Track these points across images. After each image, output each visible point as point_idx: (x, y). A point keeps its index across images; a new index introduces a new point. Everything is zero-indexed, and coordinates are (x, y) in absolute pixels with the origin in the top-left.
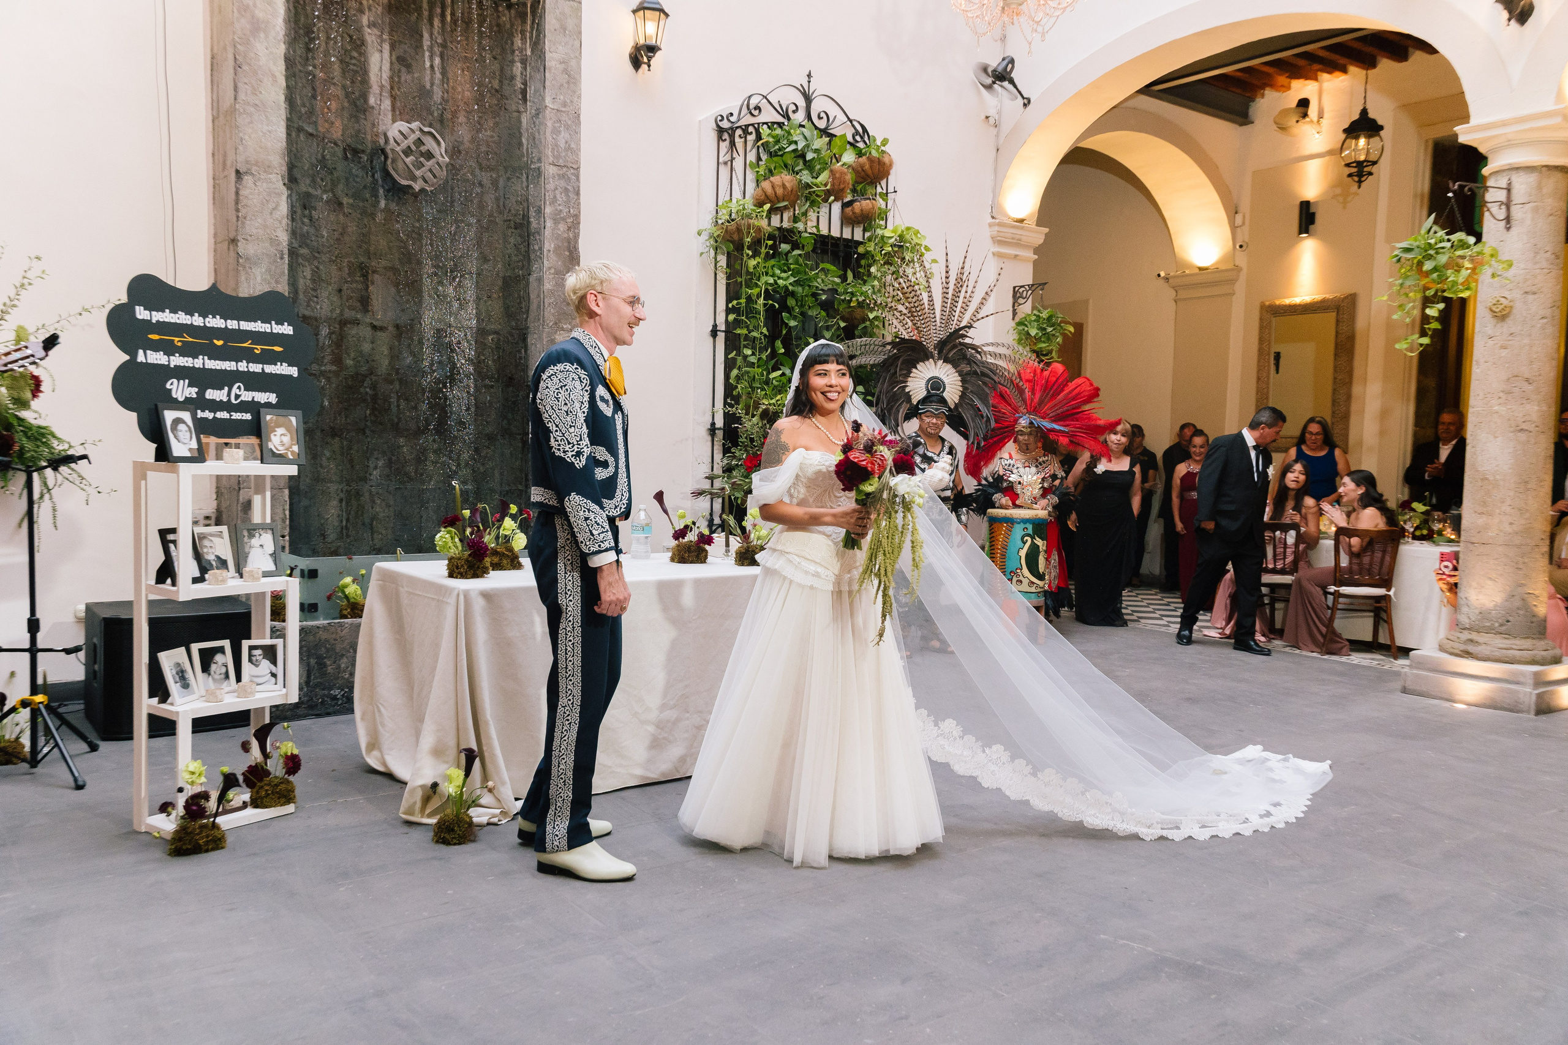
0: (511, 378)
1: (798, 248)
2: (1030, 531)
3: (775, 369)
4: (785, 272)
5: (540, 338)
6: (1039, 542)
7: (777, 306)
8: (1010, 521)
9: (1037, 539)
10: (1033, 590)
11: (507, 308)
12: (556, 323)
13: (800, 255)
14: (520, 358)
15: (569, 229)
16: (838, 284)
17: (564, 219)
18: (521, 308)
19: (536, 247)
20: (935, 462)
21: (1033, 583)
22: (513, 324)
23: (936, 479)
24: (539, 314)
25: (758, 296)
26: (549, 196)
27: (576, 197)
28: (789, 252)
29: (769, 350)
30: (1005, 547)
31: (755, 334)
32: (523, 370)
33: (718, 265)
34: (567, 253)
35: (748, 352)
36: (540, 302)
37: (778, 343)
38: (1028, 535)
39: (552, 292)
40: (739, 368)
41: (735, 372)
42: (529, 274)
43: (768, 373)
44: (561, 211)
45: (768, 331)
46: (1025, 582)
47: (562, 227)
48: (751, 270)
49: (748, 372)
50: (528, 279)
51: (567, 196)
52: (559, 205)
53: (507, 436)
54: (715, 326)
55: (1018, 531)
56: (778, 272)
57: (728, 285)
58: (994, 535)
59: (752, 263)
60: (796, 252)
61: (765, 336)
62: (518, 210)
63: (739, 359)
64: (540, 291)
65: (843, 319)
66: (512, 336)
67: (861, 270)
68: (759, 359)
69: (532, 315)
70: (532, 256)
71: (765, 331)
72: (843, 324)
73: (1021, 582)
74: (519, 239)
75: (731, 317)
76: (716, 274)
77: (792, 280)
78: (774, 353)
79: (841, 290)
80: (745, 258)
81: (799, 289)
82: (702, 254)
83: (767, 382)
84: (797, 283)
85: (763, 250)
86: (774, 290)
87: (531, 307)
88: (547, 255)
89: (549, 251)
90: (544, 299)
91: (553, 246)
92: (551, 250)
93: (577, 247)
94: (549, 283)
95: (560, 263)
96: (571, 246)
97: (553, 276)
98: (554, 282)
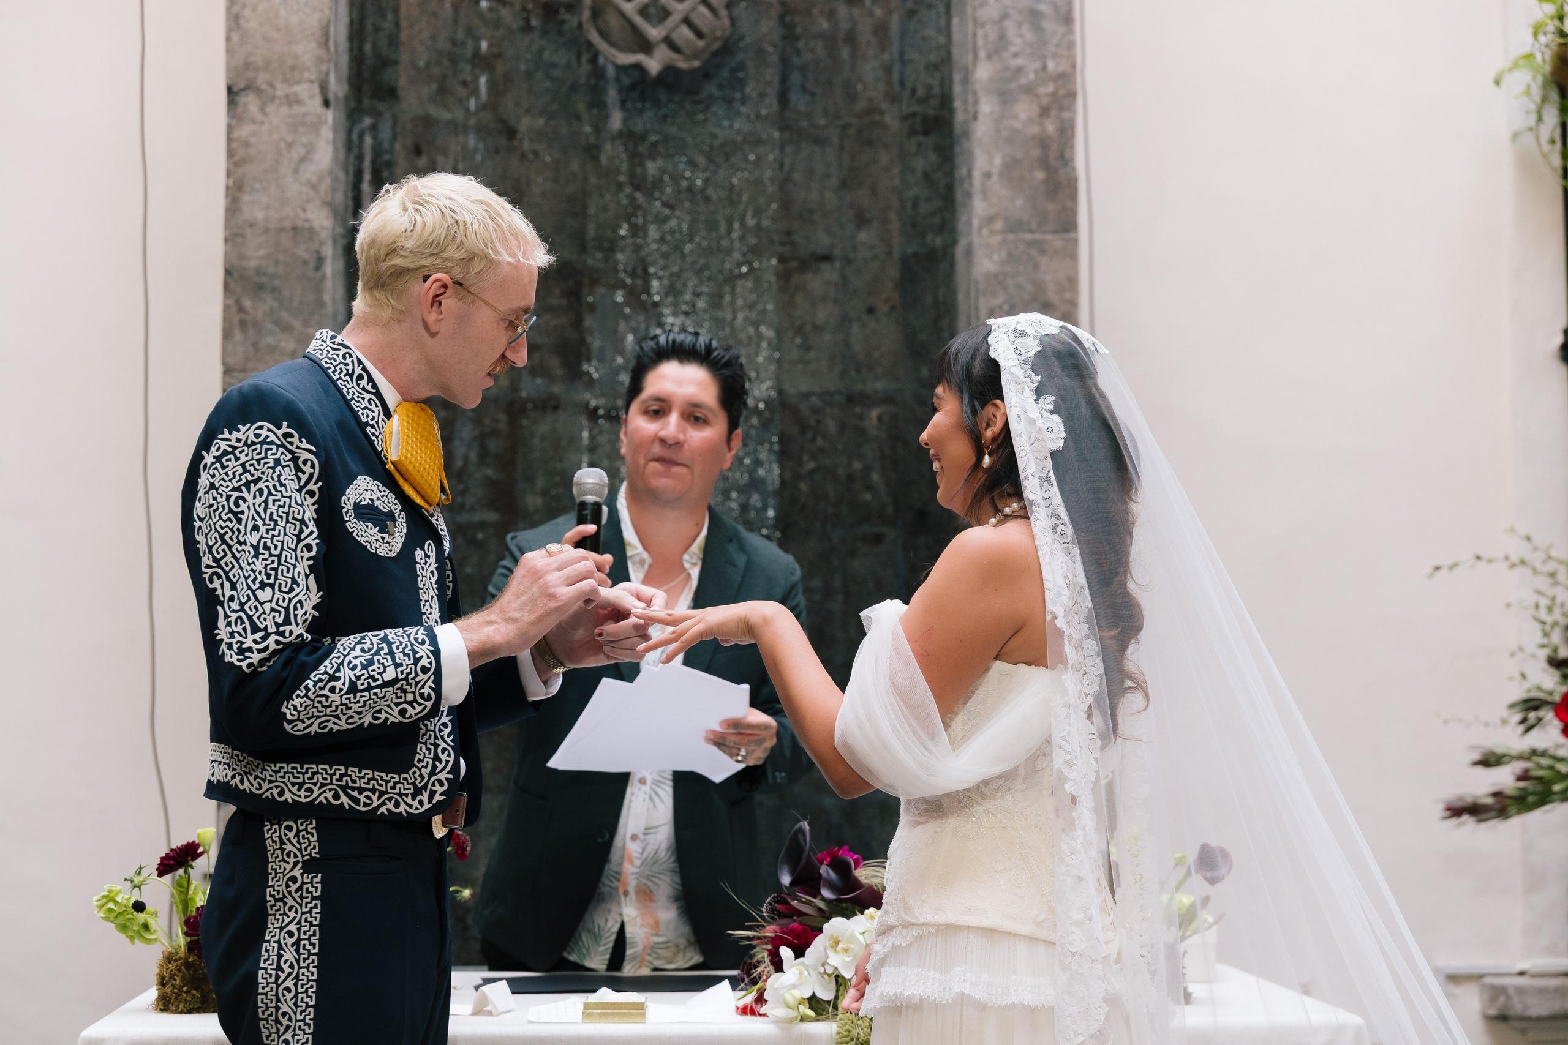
15: (1045, 112)
17: (1029, 90)
26: (985, 36)
27: (1061, 29)
34: (1040, 175)
39: (998, 279)
42: (955, 242)
44: (1019, 70)
47: (1024, 111)
50: (953, 255)
51: (1038, 28)
52: (1016, 55)
62: (930, 87)
70: (959, 195)
74: (933, 157)
88: (983, 185)
89: (988, 175)
90: (977, 299)
91: (998, 161)
92: (995, 171)
93: (1067, 155)
94: (990, 257)
95: (1019, 203)
96: (1052, 155)
97: (998, 238)
98: (1004, 254)
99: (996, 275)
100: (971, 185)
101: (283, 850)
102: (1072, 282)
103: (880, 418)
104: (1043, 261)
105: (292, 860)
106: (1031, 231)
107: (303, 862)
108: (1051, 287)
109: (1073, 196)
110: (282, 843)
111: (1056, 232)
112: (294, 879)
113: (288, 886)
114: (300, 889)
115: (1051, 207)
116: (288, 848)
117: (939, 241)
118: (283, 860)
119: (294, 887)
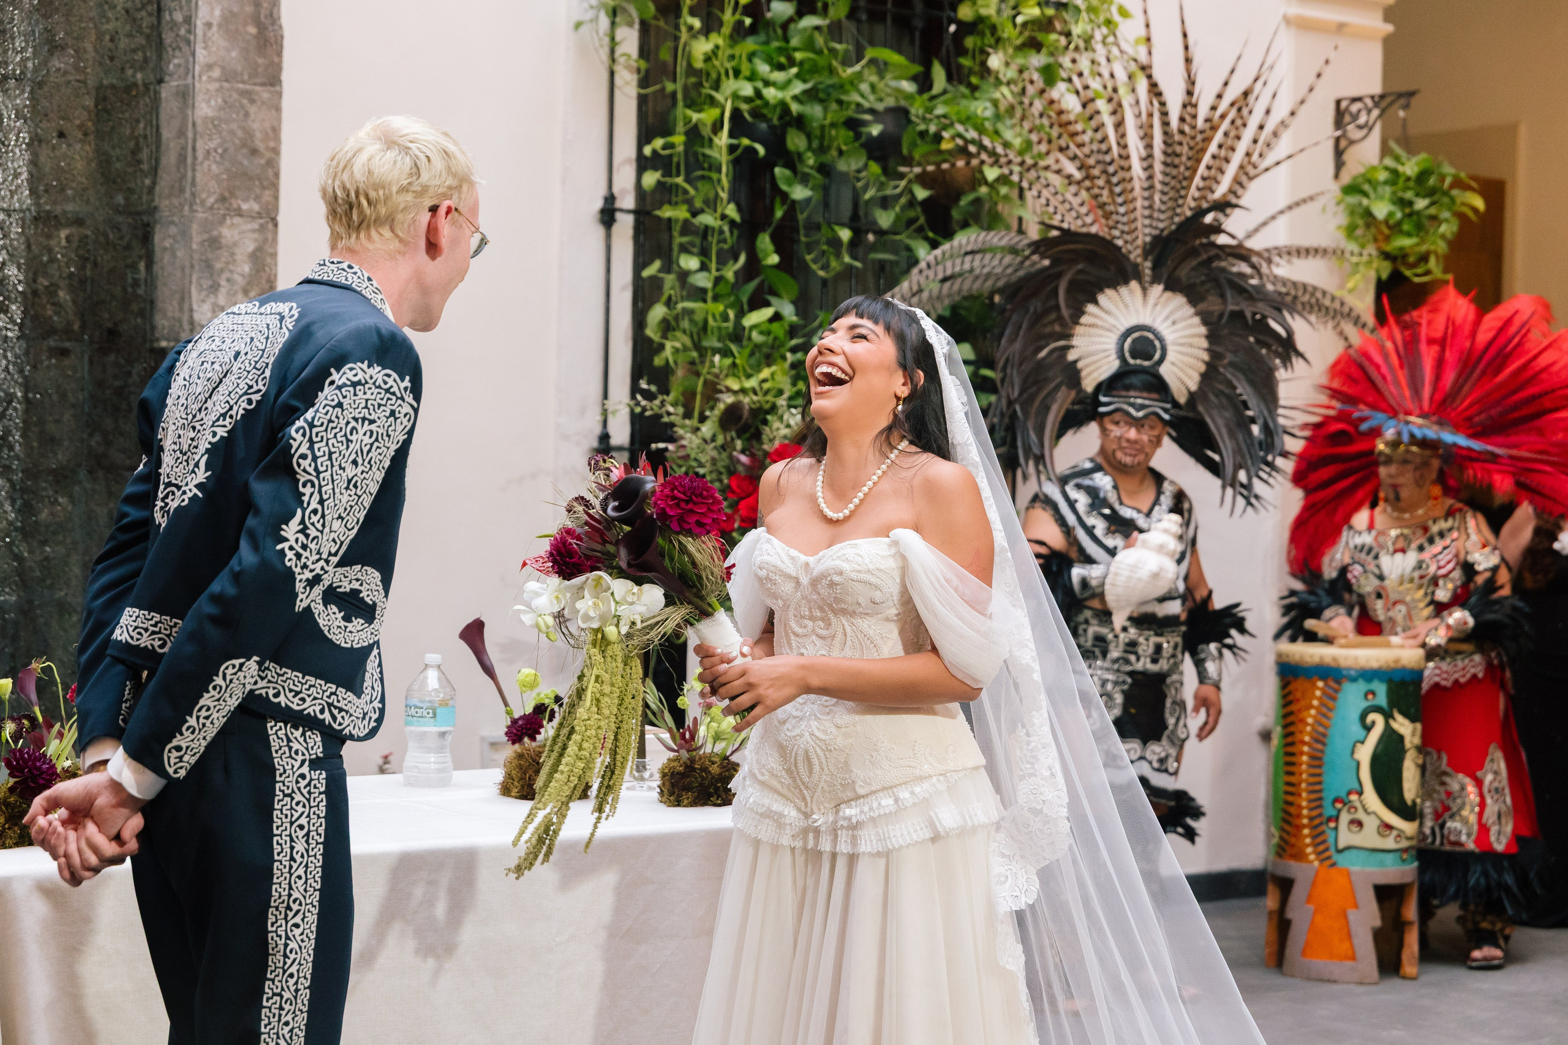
0: (113, 333)
1: (813, 11)
2: (1382, 700)
3: (757, 302)
4: (781, 67)
5: (185, 234)
6: (1403, 726)
7: (761, 150)
8: (1333, 675)
9: (1399, 718)
10: (1390, 843)
11: (104, 162)
12: (223, 199)
13: (817, 28)
14: (136, 283)
16: (909, 97)
18: (140, 162)
19: (178, 17)
20: (1141, 531)
21: (1389, 827)
22: (120, 199)
23: (1144, 573)
24: (184, 176)
25: (717, 127)
28: (791, 20)
29: (742, 259)
30: (1320, 739)
31: (707, 219)
32: (142, 313)
33: (619, 51)
34: (252, 30)
35: (690, 263)
36: (184, 148)
37: (764, 242)
38: (1378, 709)
39: (214, 123)
40: (669, 303)
41: (657, 312)
42: (160, 81)
43: (741, 314)
45: (740, 209)
46: (1371, 824)
48: (699, 64)
49: (690, 312)
50: (157, 93)
53: (101, 474)
54: (610, 199)
55: (1352, 699)
56: (763, 68)
57: (642, 100)
58: (1294, 707)
59: (701, 47)
60: (809, 21)
61: (732, 223)
63: (670, 280)
64: (185, 119)
65: (923, 180)
66: (116, 227)
67: (965, 62)
68: (718, 280)
69: (165, 180)
70: (168, 38)
71: (732, 211)
72: (921, 194)
73: (1360, 824)
75: (650, 179)
76: (612, 74)
77: (798, 88)
78: (753, 267)
79: (916, 110)
80: (684, 35)
81: (815, 111)
82: (578, 25)
83: (738, 335)
84: (810, 95)
85: (728, 17)
86: (756, 113)
87: (164, 161)
88: (205, 35)
89: (209, 25)
90: (194, 140)
91: (217, 13)
92: (215, 23)
93: (275, 15)
94: (208, 102)
95: (234, 54)
96: (263, 13)
97: (217, 85)
98: (220, 100)
99: (213, 120)
100: (189, 32)
101: (290, 748)
102: (276, 131)
103: (68, 239)
104: (253, 110)
105: (300, 758)
106: (244, 82)
107: (311, 761)
108: (258, 135)
109: (280, 54)
110: (289, 740)
111: (262, 84)
112: (303, 776)
113: (297, 782)
114: (309, 784)
115: (260, 61)
116: (295, 746)
117: (139, 76)
118: (291, 757)
119: (303, 783)
